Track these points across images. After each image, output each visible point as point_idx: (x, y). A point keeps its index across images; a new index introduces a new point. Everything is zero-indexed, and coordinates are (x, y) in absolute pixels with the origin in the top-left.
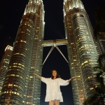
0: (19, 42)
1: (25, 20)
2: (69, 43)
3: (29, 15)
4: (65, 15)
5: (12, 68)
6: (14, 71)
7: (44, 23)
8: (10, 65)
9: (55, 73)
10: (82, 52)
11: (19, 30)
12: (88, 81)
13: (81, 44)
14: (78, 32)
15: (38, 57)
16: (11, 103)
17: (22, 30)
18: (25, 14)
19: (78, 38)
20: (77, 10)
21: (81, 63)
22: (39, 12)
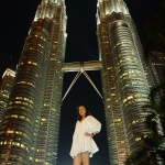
0: (26, 65)
1: (35, 30)
2: (105, 68)
3: (42, 22)
4: (99, 22)
5: (14, 105)
6: (17, 109)
7: (66, 35)
8: (10, 100)
9: (82, 110)
10: (125, 82)
11: (26, 45)
12: (133, 127)
13: (123, 70)
14: (118, 50)
15: (56, 88)
16: (10, 160)
17: (31, 46)
18: (36, 20)
19: (119, 59)
20: (117, 16)
21: (122, 99)
22: (57, 18)
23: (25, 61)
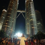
0: (10, 9)
2: (26, 12)
4: (26, 2)
6: (8, 19)
7: (18, 3)
14: (30, 9)
21: (30, 20)
23: (10, 8)
